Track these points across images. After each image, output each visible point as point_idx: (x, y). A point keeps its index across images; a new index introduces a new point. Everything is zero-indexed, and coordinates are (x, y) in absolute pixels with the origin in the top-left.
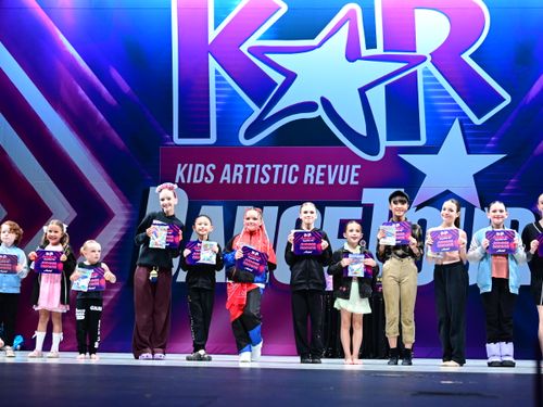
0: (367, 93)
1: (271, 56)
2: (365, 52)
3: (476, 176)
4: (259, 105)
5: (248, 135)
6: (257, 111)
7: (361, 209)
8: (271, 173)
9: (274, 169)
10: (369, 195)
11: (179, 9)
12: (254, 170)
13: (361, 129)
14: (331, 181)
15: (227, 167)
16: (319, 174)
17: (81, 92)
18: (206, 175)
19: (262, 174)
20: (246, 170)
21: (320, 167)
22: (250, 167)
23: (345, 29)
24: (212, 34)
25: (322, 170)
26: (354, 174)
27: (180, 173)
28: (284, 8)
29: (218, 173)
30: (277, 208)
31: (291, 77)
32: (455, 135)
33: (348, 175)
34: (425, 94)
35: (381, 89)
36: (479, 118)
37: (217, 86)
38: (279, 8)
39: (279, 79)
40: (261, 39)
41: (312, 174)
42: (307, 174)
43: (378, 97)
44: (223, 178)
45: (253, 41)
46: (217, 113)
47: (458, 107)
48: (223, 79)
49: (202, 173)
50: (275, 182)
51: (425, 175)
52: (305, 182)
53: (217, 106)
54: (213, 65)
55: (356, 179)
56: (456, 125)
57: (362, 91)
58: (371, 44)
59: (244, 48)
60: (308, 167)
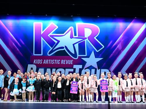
0: (75, 45)
1: (54, 37)
2: (74, 37)
3: (97, 62)
4: (52, 47)
5: (49, 53)
6: (51, 49)
7: (73, 69)
8: (54, 62)
9: (55, 61)
10: (75, 66)
11: (35, 27)
12: (50, 61)
13: (73, 52)
14: (67, 63)
15: (45, 60)
16: (64, 62)
17: (14, 44)
18: (40, 62)
19: (52, 62)
20: (49, 61)
21: (65, 60)
22: (50, 60)
23: (70, 32)
24: (42, 32)
25: (65, 61)
26: (72, 62)
27: (35, 62)
28: (57, 27)
29: (43, 62)
30: (55, 69)
31: (58, 41)
32: (93, 54)
33: (70, 62)
34: (87, 45)
35: (77, 44)
36: (98, 50)
37: (43, 43)
38: (56, 27)
39: (56, 42)
40: (52, 33)
41: (63, 62)
42: (62, 62)
43: (77, 46)
44: (44, 63)
45: (51, 34)
46: (43, 49)
47: (93, 48)
48: (44, 42)
49: (39, 61)
50: (55, 63)
51: (86, 62)
52: (61, 63)
53: (43, 47)
54: (42, 39)
55: (72, 63)
56: (93, 52)
57: (74, 45)
58: (75, 35)
59: (49, 35)
60: (62, 60)
